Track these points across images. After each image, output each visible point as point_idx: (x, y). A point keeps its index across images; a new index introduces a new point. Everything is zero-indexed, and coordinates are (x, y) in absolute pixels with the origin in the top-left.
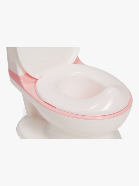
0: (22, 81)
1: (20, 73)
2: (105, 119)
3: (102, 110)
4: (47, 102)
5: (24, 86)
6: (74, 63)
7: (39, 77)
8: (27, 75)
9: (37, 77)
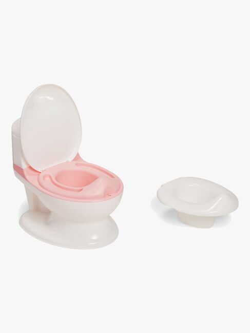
0: (25, 172)
1: (24, 166)
5: (27, 177)
7: (42, 171)
8: (30, 168)
9: (40, 171)
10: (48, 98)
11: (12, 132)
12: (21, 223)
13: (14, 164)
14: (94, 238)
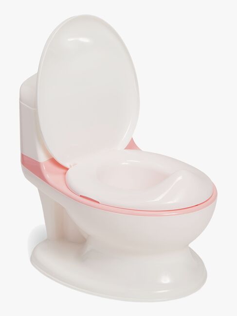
0: (44, 168)
1: (42, 158)
2: (176, 215)
3: (169, 203)
4: (85, 196)
5: (48, 176)
6: (126, 149)
7: (71, 166)
8: (54, 161)
9: (67, 165)
10: (82, 39)
11: (21, 99)
12: (34, 260)
13: (23, 156)
14: (166, 280)
